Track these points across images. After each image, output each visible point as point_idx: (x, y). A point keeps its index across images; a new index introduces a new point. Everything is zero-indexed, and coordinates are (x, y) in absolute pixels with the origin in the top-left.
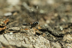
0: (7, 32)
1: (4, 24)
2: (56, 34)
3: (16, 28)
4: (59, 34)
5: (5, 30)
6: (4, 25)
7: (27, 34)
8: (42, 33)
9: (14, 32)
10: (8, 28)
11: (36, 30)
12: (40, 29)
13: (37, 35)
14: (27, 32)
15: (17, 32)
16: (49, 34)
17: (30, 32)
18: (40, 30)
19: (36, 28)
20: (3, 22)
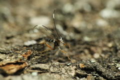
0: (27, 72)
1: (24, 59)
2: (109, 76)
3: (43, 65)
4: (115, 77)
5: (24, 68)
6: (22, 61)
7: (61, 75)
8: (85, 73)
9: (39, 71)
10: (29, 66)
11: (76, 69)
12: (83, 67)
13: (78, 78)
14: (61, 71)
15: (45, 72)
16: (97, 77)
17: (66, 72)
18: (82, 69)
19: (76, 66)
20: (21, 56)
